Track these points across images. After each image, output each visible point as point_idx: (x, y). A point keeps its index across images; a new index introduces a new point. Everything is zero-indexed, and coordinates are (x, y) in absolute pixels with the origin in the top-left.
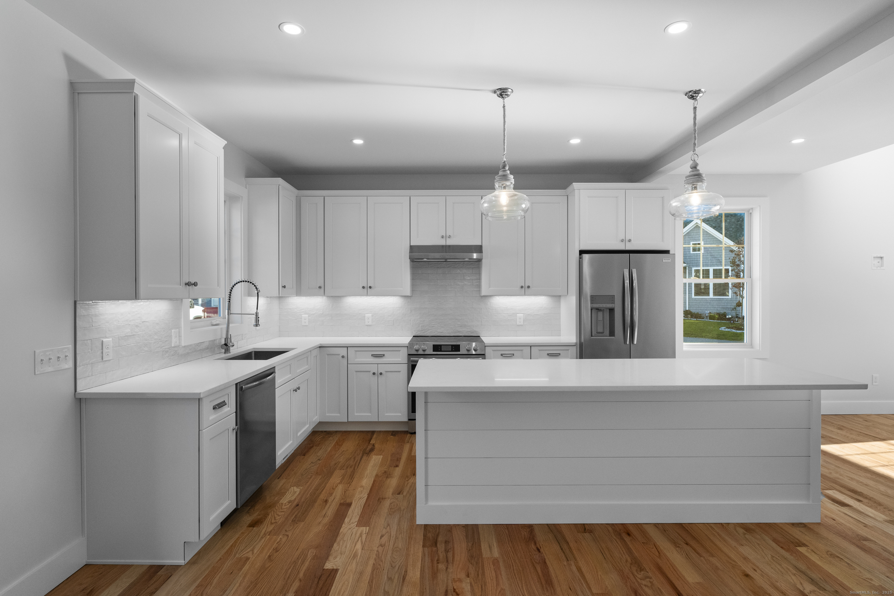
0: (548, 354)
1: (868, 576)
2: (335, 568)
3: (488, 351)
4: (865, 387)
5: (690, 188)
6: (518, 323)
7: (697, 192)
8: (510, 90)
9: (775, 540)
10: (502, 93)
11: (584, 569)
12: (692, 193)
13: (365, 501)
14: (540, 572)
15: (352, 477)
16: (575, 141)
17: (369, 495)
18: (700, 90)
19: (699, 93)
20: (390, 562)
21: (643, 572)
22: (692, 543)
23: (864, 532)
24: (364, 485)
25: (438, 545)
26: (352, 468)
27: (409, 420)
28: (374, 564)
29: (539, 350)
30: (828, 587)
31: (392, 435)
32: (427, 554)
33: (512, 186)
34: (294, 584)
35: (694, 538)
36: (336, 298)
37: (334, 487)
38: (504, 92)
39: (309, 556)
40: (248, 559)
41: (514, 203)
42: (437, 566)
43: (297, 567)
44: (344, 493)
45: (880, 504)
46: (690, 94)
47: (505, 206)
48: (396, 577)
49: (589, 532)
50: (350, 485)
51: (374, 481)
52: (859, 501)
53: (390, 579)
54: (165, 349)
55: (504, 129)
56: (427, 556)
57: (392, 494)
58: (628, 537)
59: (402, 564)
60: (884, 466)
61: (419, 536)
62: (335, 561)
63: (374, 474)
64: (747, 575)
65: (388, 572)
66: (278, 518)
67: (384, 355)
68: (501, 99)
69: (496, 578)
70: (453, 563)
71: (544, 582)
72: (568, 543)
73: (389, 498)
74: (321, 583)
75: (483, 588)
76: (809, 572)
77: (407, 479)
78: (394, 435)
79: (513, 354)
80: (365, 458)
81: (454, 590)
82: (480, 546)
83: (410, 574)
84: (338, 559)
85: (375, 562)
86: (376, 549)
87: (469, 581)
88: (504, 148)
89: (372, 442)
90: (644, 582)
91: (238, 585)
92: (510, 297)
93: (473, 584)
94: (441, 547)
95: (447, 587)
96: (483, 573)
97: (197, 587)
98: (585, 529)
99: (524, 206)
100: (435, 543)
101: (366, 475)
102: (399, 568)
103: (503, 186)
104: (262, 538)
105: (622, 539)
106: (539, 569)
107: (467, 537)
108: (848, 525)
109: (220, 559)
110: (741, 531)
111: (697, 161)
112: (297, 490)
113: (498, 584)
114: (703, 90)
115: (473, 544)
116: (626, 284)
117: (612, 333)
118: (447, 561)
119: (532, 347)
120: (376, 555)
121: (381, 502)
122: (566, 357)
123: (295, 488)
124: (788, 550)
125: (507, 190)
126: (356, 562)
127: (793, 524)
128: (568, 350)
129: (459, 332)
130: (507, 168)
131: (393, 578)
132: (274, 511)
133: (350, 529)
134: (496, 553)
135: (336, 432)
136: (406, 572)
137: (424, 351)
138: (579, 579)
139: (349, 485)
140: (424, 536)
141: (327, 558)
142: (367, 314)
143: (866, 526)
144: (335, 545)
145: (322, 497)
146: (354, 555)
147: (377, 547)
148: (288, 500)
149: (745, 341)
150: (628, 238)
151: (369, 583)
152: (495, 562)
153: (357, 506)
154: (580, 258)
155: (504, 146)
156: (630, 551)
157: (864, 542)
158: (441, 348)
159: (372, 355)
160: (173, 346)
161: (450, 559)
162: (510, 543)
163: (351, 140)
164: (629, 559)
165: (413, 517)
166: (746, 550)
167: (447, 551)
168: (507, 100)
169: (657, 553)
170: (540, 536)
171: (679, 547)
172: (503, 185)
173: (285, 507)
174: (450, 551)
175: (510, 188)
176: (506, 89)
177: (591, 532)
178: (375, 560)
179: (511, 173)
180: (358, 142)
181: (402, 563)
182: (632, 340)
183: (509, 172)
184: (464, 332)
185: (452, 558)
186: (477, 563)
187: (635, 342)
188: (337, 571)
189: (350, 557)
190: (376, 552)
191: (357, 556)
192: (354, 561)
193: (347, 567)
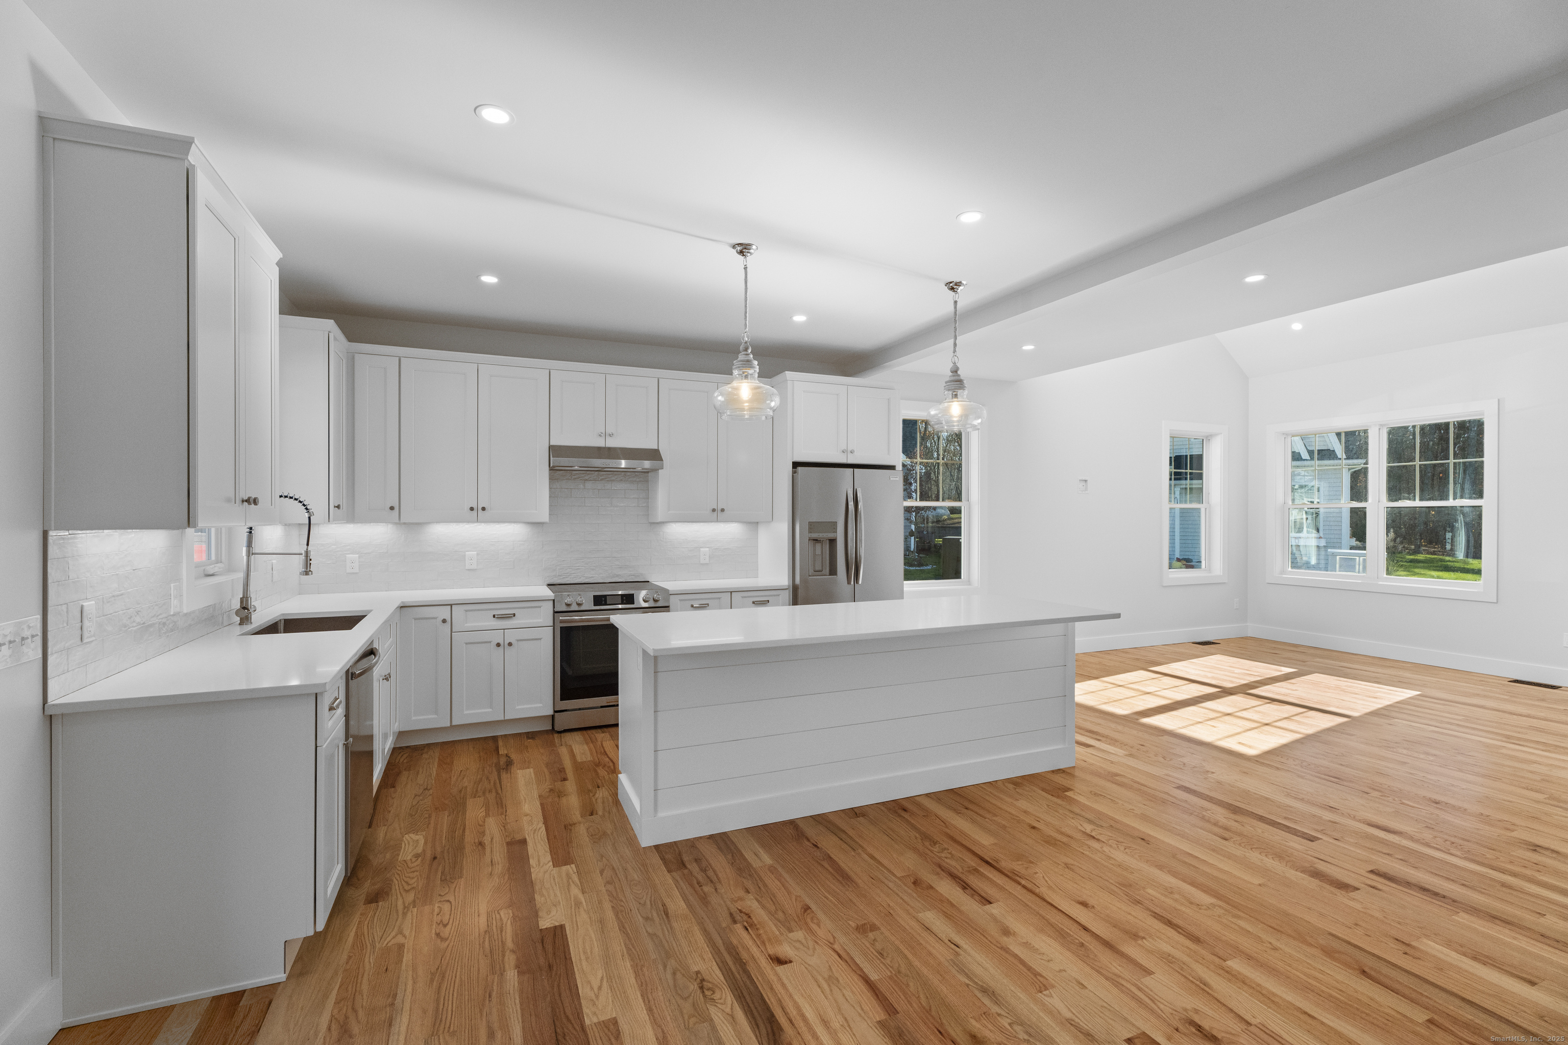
0: (754, 603)
1: (1131, 807)
2: (557, 924)
3: (673, 601)
4: (1118, 616)
5: (951, 396)
6: (702, 561)
7: (958, 401)
8: (754, 247)
9: (1043, 790)
10: (743, 249)
11: (877, 855)
12: (952, 402)
13: (544, 832)
14: (830, 869)
15: (501, 804)
16: (799, 318)
17: (546, 823)
18: (960, 282)
19: (960, 286)
20: (634, 899)
21: (937, 845)
22: (970, 806)
23: (1113, 769)
24: (528, 812)
25: (688, 866)
26: (494, 791)
27: (555, 712)
28: (612, 907)
29: (742, 597)
30: (1104, 824)
31: (528, 738)
32: (679, 879)
33: (757, 375)
34: (506, 958)
35: (971, 802)
36: (414, 527)
37: (481, 823)
38: (745, 249)
39: (505, 920)
40: (401, 947)
41: (759, 398)
42: (702, 890)
43: (496, 937)
44: (503, 828)
45: (1116, 741)
46: (951, 285)
47: (747, 402)
48: (655, 914)
49: (863, 816)
50: (506, 816)
51: (542, 804)
52: (1099, 740)
53: (647, 919)
54: (162, 619)
55: (746, 297)
56: (680, 882)
57: (581, 817)
58: (905, 813)
59: (653, 898)
60: (1105, 703)
61: (656, 860)
62: (550, 916)
63: (536, 795)
64: (1034, 828)
65: (639, 912)
66: (411, 882)
67: (514, 615)
68: (741, 257)
69: (783, 886)
70: (720, 882)
71: (841, 879)
72: (844, 832)
73: (580, 823)
74: (549, 948)
75: (773, 899)
76: (1083, 814)
77: (591, 795)
78: (533, 738)
79: (708, 604)
80: (504, 776)
81: (741, 911)
82: (742, 855)
83: (671, 907)
84: (553, 913)
85: (612, 905)
86: (604, 889)
87: (752, 897)
88: (746, 324)
89: (502, 751)
90: (943, 855)
91: (410, 983)
92: (691, 523)
93: (760, 899)
94: (694, 868)
95: (728, 909)
96: (765, 885)
97: (337, 1002)
98: (856, 814)
99: (773, 404)
100: (683, 865)
101: (522, 798)
102: (651, 904)
103: (744, 375)
104: (404, 914)
105: (900, 816)
106: (826, 865)
107: (720, 848)
108: (1098, 764)
109: (350, 957)
110: (1011, 786)
111: (958, 365)
112: (420, 838)
113: (789, 893)
114: (964, 282)
115: (733, 856)
116: (850, 507)
117: (833, 571)
118: (712, 881)
119: (733, 593)
120: (609, 896)
121: (571, 830)
122: (777, 604)
123: (412, 835)
124: (1058, 797)
125: (749, 381)
126: (585, 911)
127: (1053, 771)
128: (779, 595)
129: (617, 576)
130: (750, 351)
131: (650, 916)
132: (398, 874)
133: (545, 872)
134: (768, 860)
135: (429, 745)
136: (664, 905)
137: (579, 605)
138: (876, 866)
139: (504, 816)
140: (661, 859)
141: (536, 915)
142: (468, 551)
143: (1112, 762)
144: (537, 897)
145: (469, 838)
146: (575, 904)
147: (603, 886)
148: (411, 855)
149: (962, 577)
150: (850, 449)
152: (772, 869)
153: (537, 841)
154: (794, 472)
155: (746, 320)
156: (914, 827)
157: (1117, 778)
158: (606, 601)
159: (494, 616)
160: (172, 613)
161: (714, 879)
162: (778, 845)
163: (478, 276)
164: (917, 835)
165: (632, 840)
166: (1023, 804)
167: (704, 871)
168: (749, 257)
169: (944, 825)
170: (810, 832)
171: (960, 813)
172: (743, 373)
173: (415, 864)
174: (707, 869)
175: (754, 378)
176: (750, 245)
177: (865, 815)
178: (611, 901)
179: (755, 359)
180: (489, 279)
182: (857, 580)
183: (752, 356)
184: (625, 575)
185: (715, 877)
186: (750, 875)
187: (860, 582)
188: (562, 927)
189: (571, 907)
190: (605, 892)
191: (581, 903)
192: (581, 910)
193: (574, 919)
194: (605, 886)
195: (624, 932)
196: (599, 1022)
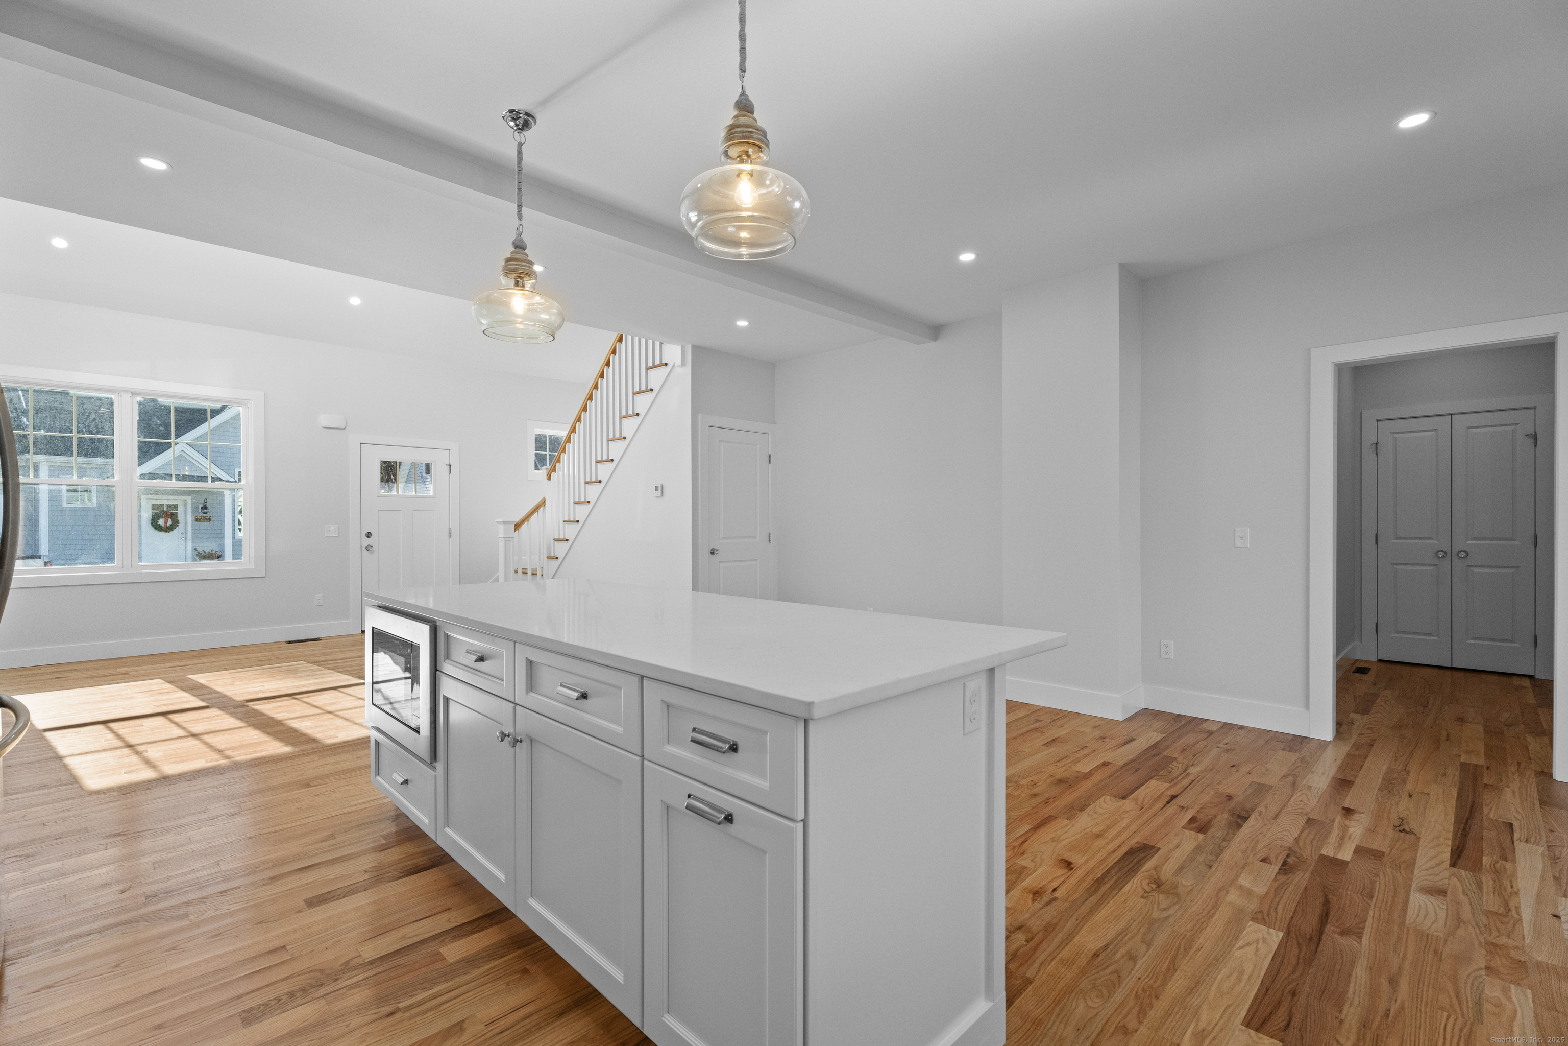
2: (1252, 1032)
20: (1119, 986)
32: (1036, 965)
56: (1038, 961)
59: (1096, 971)
65: (1132, 970)
74: (1282, 1013)
85: (1154, 1000)
86: (1142, 1028)
120: (1145, 1015)
126: (1198, 1020)
131: (1126, 957)
146: (1203, 1040)
147: (1138, 1032)
151: (1176, 970)
178: (1150, 1007)
181: (1094, 971)
188: (1248, 1023)
189: (1214, 1039)
190: (1146, 1022)
191: (1194, 1034)
192: (1202, 1024)
193: (1222, 1022)
194: (1136, 1031)
195: (1174, 966)
196: (1269, 927)
